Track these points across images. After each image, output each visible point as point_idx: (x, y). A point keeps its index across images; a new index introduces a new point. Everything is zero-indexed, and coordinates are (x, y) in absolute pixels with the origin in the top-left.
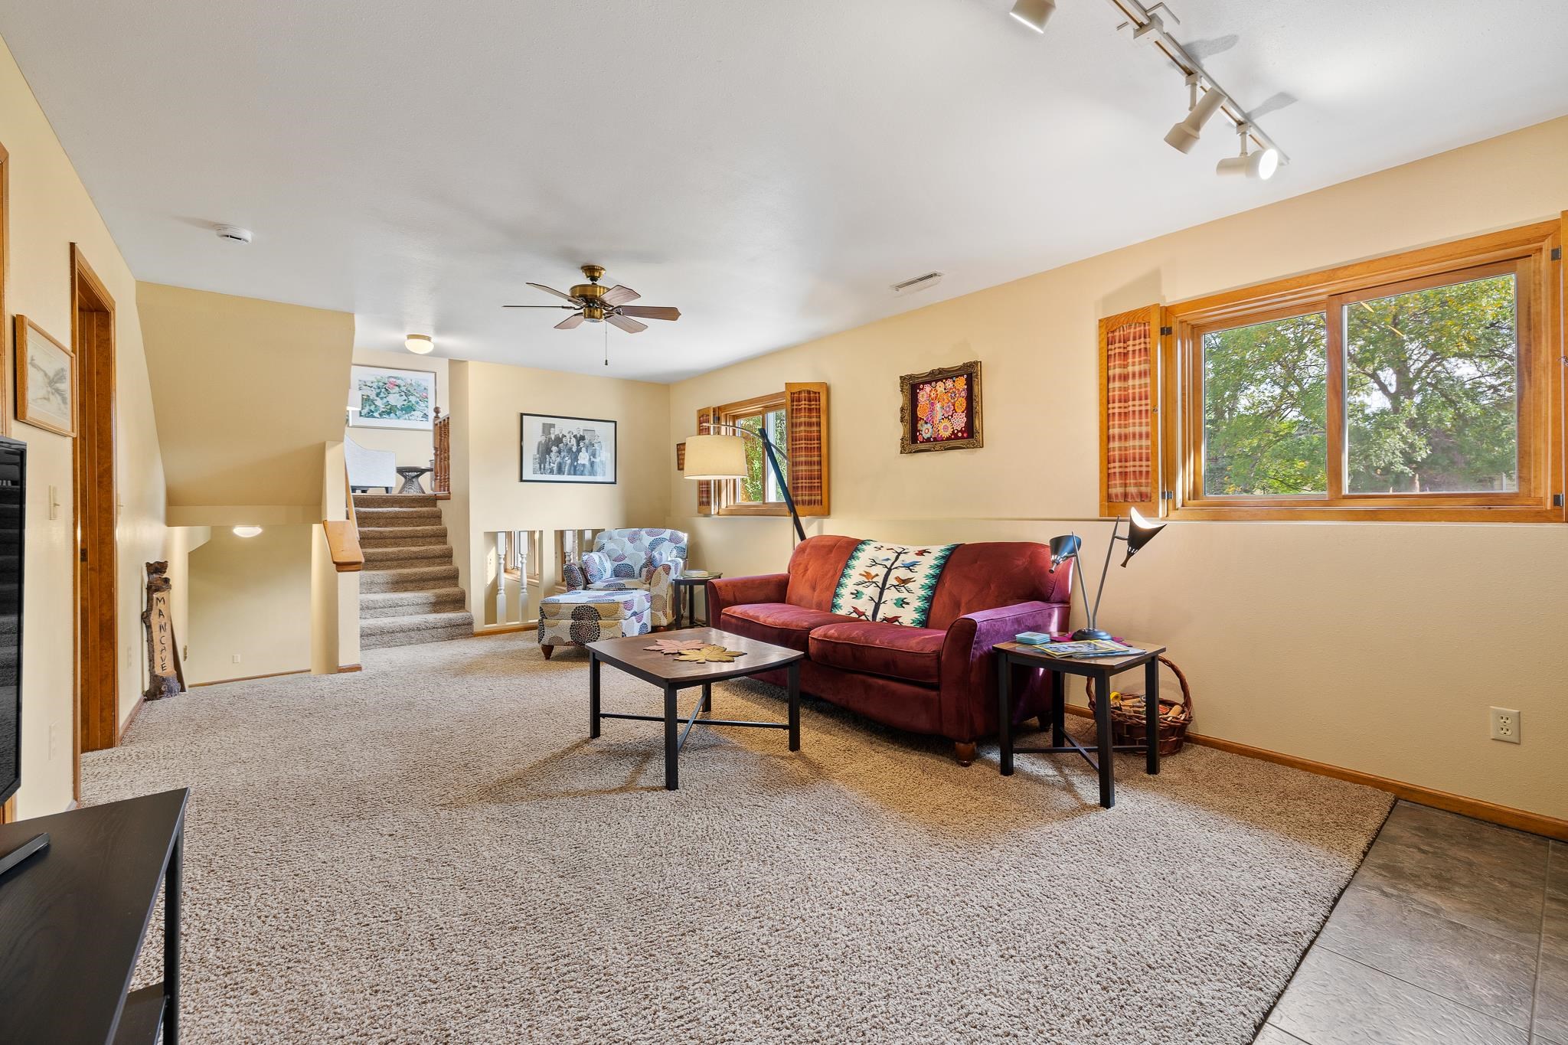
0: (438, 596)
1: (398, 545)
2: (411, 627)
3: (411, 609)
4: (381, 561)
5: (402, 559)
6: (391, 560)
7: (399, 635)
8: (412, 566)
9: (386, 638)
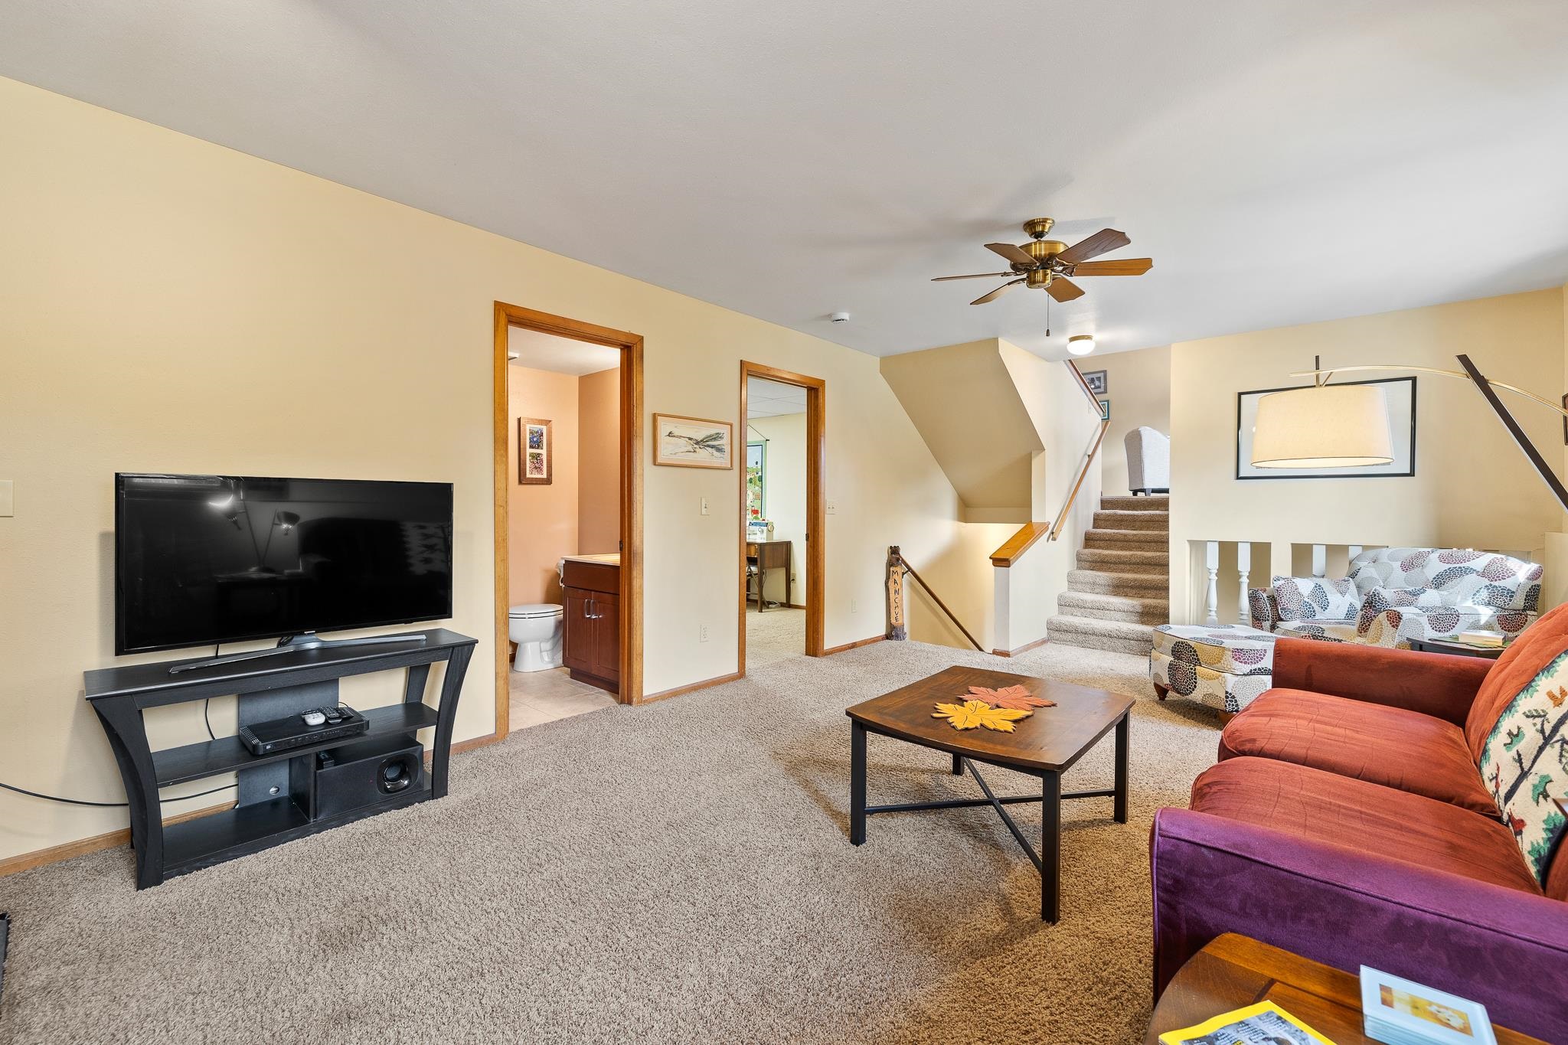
0: (1144, 606)
1: (1143, 550)
2: (1102, 632)
3: (1119, 615)
4: (1115, 563)
5: (1134, 564)
6: (1124, 563)
7: (1092, 637)
8: (1145, 572)
9: (1081, 638)
